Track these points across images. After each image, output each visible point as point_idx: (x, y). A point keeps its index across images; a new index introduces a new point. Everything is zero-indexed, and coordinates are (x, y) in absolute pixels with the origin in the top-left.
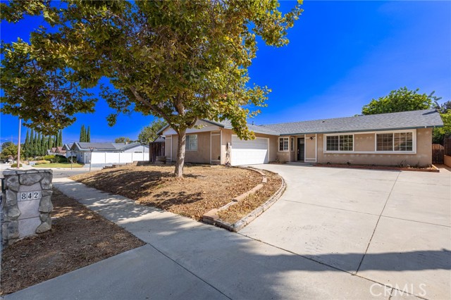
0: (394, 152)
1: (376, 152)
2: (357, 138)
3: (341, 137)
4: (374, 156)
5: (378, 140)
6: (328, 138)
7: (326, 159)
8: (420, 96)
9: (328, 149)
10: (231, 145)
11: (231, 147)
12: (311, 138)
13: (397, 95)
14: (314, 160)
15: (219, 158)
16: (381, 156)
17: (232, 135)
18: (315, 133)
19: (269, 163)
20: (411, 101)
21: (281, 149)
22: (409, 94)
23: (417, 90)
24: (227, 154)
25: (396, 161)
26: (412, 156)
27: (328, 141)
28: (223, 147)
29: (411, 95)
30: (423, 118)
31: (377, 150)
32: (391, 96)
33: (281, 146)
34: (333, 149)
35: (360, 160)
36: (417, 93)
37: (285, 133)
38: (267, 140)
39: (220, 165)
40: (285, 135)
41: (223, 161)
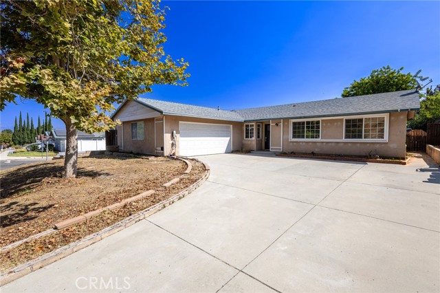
0: (363, 140)
1: (344, 140)
2: (324, 124)
3: (308, 123)
4: (342, 144)
5: (347, 127)
6: (294, 124)
7: (291, 148)
8: (404, 76)
9: (294, 137)
10: (178, 133)
11: (178, 135)
12: (277, 125)
13: (378, 75)
14: (280, 149)
15: (162, 149)
16: (350, 145)
17: (180, 122)
18: (281, 118)
19: (232, 152)
20: (394, 82)
21: (247, 137)
22: (392, 73)
23: (401, 69)
24: (173, 144)
25: (364, 151)
26: (383, 145)
27: (294, 128)
28: (167, 137)
29: (395, 74)
30: (400, 100)
31: (346, 138)
32: (372, 77)
33: (247, 133)
34: (299, 137)
35: (327, 149)
36: (402, 73)
37: (250, 119)
38: (229, 127)
39: (163, 156)
40: (250, 121)
41: (167, 151)
